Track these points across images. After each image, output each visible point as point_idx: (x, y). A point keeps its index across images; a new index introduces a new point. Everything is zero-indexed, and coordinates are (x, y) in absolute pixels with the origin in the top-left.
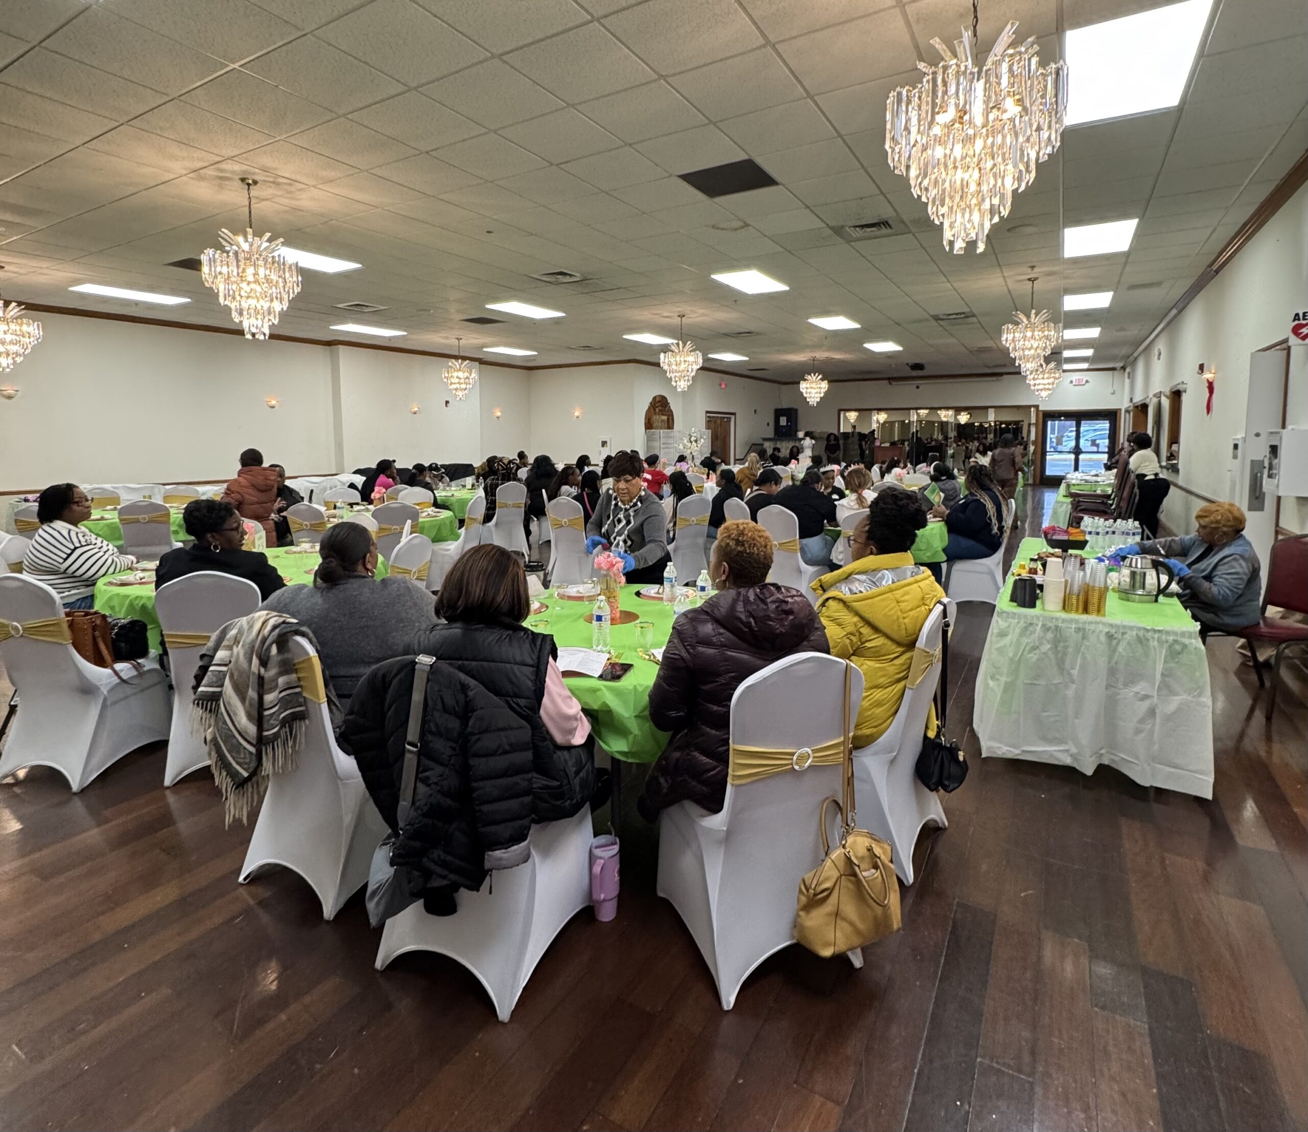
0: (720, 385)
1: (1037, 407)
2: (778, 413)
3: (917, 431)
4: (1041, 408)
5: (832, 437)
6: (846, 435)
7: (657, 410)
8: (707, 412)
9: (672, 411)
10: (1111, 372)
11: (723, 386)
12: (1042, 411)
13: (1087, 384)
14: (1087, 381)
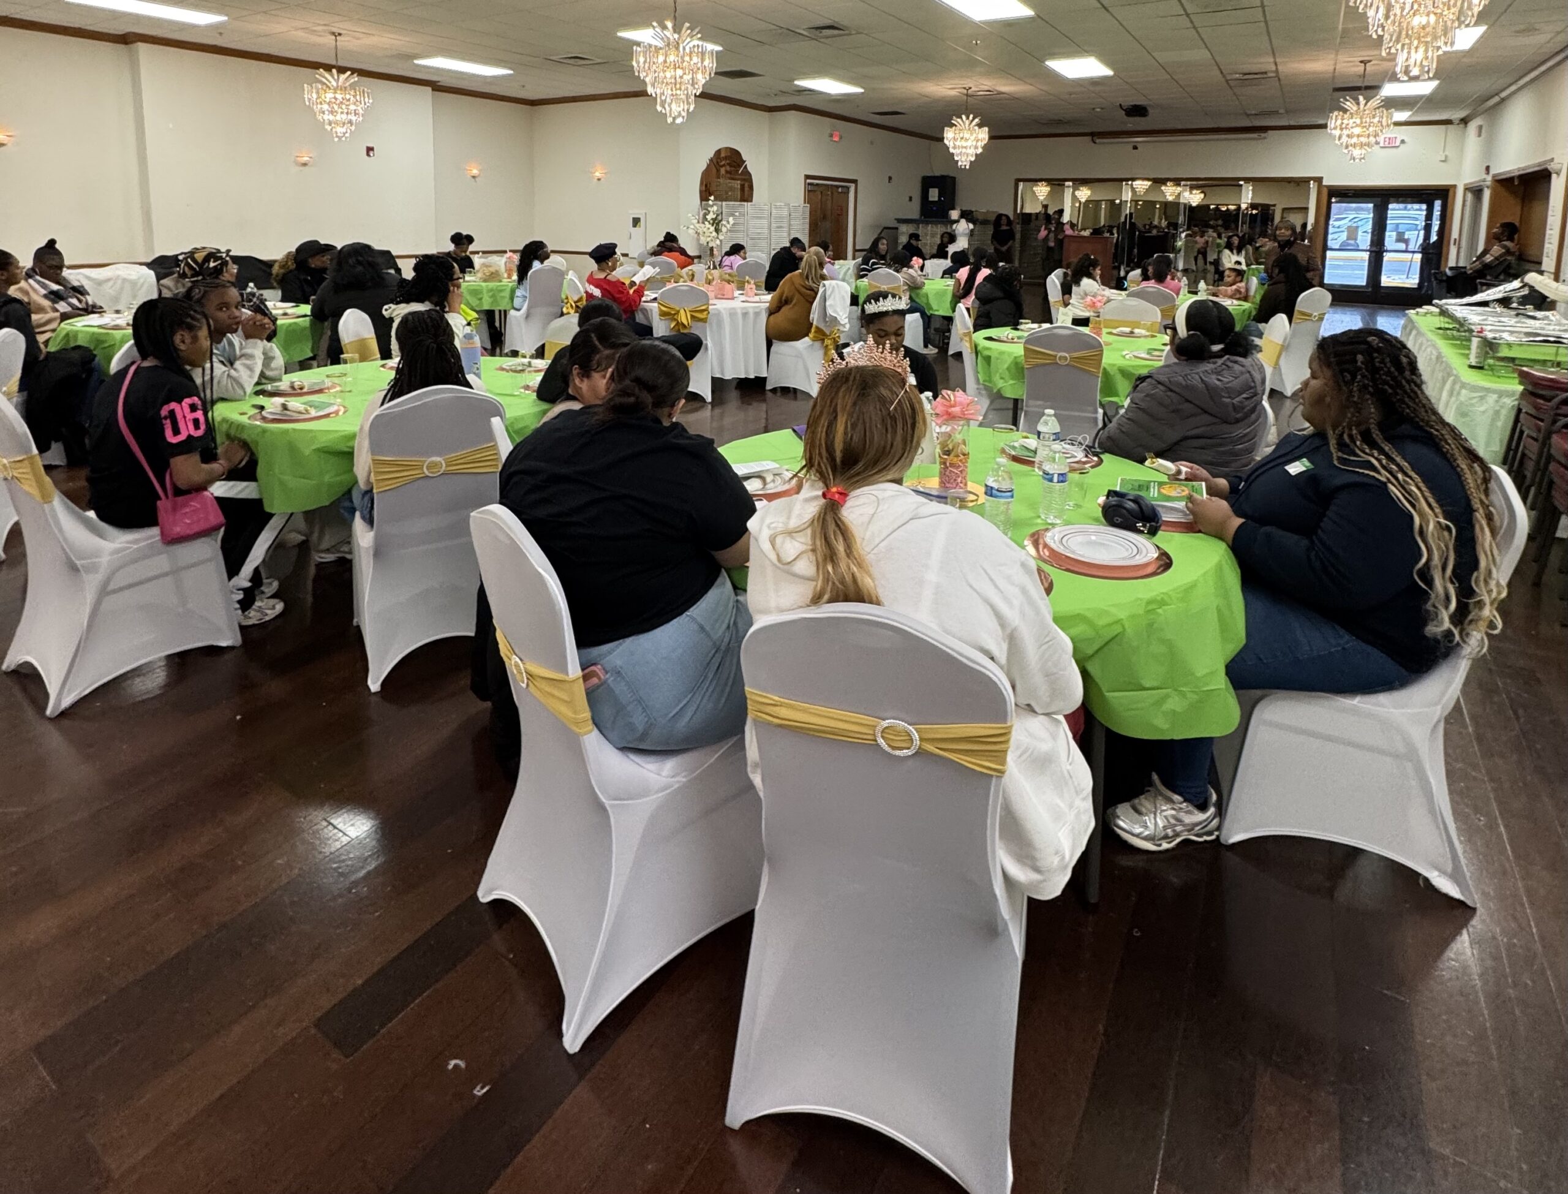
0: (831, 136)
1: (1319, 180)
2: (928, 182)
3: (1131, 214)
5: (1004, 220)
6: (1027, 218)
7: (723, 171)
8: (807, 177)
9: (750, 175)
10: (1443, 127)
11: (836, 139)
12: (1327, 187)
13: (1402, 145)
14: (1403, 142)
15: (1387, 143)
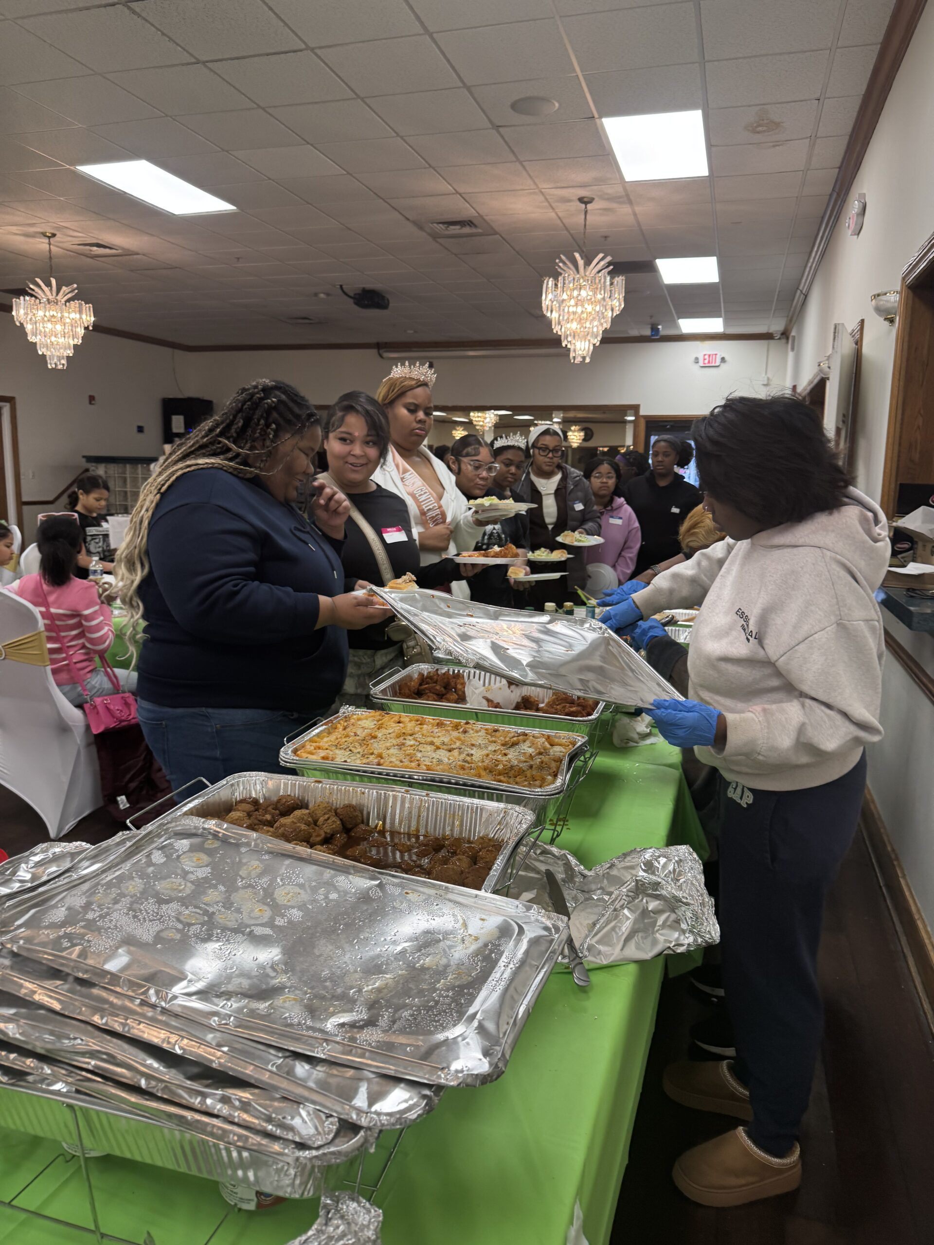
1: (635, 408)
2: (169, 408)
4: (643, 412)
10: (764, 343)
12: (645, 417)
13: (722, 365)
14: (723, 360)
15: (706, 361)
